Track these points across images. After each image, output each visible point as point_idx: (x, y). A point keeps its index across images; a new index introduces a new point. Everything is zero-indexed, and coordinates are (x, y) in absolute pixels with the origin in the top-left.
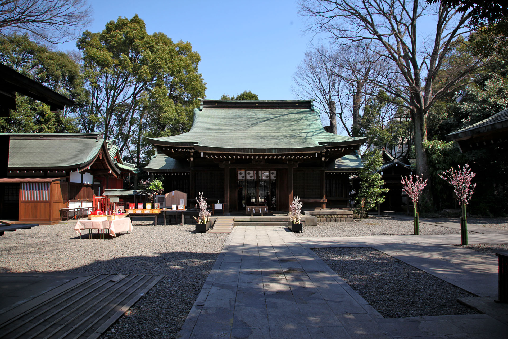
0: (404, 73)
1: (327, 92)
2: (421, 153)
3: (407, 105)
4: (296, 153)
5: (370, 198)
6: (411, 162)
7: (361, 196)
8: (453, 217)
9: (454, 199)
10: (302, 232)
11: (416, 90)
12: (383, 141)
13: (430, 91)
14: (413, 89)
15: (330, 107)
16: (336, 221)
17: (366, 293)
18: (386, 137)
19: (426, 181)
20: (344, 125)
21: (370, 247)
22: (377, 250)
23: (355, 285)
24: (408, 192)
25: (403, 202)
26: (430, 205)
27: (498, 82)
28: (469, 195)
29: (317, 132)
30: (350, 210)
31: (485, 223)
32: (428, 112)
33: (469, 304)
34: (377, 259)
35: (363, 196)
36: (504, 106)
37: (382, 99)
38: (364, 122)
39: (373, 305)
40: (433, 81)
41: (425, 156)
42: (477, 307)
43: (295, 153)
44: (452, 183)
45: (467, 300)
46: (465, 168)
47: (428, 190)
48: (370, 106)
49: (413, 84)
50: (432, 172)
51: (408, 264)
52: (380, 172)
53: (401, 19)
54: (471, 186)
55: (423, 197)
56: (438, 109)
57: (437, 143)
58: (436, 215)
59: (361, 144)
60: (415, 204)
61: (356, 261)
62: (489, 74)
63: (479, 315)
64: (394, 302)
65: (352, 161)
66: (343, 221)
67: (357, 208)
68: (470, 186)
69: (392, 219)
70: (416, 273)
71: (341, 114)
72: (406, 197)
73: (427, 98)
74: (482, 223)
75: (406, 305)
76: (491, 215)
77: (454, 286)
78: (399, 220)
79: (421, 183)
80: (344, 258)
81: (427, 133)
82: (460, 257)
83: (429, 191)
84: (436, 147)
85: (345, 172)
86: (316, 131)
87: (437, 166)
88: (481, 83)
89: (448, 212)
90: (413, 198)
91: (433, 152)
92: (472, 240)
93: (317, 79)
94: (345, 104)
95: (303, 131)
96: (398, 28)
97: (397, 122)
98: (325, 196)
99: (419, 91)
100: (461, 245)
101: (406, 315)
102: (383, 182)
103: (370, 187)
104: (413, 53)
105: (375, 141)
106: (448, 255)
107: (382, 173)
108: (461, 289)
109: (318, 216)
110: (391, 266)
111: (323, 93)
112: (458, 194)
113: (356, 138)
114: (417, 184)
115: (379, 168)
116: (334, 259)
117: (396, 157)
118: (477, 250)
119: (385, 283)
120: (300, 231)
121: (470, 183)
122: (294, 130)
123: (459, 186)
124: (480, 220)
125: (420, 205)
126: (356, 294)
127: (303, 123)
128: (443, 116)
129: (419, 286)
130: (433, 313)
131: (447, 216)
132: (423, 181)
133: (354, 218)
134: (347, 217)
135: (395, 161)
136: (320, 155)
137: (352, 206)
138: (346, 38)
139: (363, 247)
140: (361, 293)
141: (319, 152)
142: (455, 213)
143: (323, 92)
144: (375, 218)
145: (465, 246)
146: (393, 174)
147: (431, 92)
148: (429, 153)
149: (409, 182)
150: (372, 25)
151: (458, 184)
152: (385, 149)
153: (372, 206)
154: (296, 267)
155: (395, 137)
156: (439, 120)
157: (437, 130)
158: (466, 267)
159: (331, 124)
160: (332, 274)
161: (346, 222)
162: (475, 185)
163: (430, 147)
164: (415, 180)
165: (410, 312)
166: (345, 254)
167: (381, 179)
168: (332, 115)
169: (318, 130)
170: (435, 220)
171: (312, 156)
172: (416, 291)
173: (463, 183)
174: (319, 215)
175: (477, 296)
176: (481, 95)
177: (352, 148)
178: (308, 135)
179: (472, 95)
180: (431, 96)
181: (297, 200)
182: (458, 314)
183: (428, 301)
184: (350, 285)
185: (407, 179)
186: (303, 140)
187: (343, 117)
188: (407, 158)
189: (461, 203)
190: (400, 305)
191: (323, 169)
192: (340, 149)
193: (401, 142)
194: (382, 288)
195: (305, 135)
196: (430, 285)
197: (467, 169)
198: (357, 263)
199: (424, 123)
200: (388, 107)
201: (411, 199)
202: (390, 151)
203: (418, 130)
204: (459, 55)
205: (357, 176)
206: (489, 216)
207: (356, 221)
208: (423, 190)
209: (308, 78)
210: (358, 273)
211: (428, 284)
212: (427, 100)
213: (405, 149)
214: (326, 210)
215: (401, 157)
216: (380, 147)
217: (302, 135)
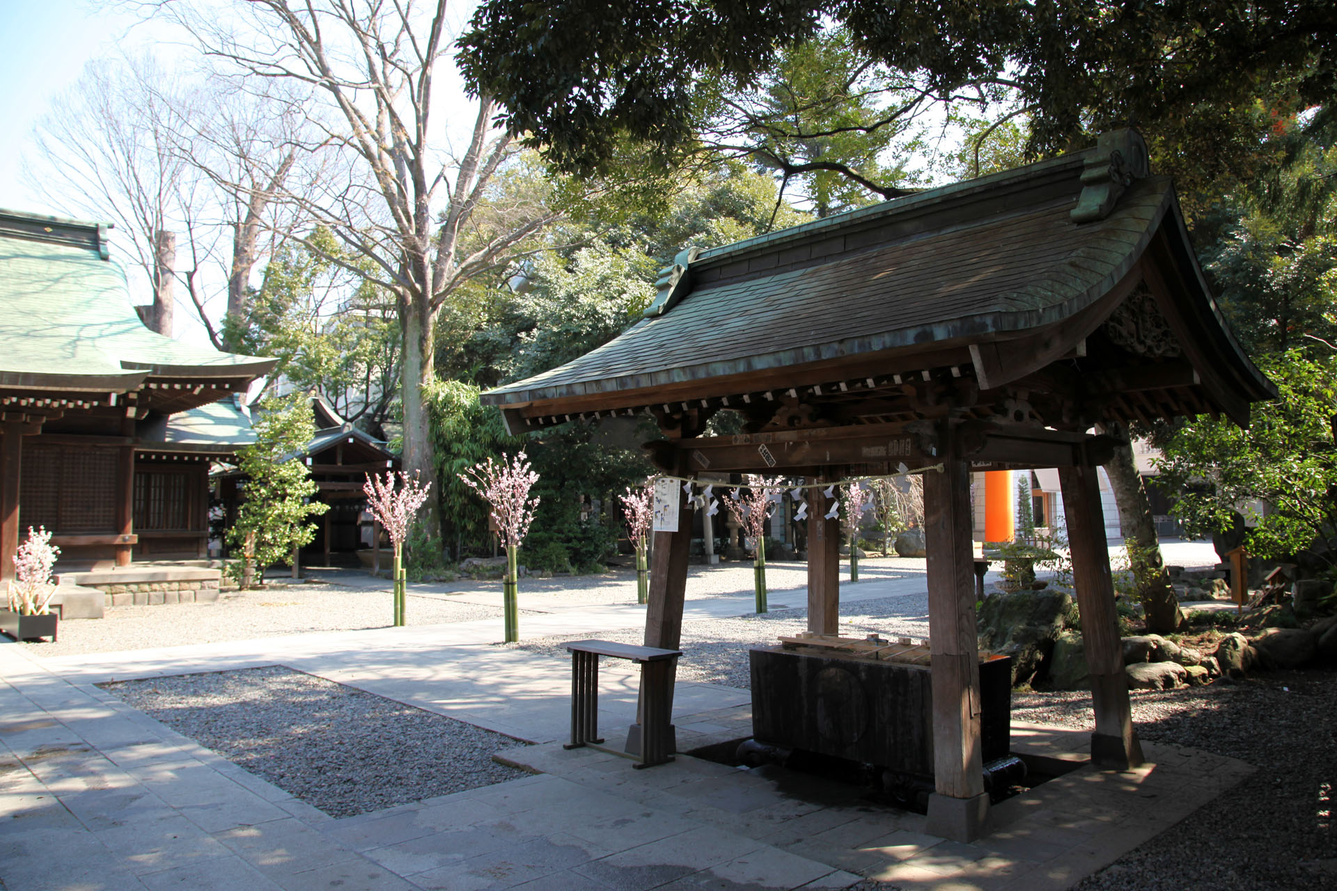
0: (388, 194)
1: (151, 200)
2: (415, 413)
3: (387, 279)
4: (42, 388)
5: (273, 531)
6: (389, 431)
7: (245, 526)
8: (489, 578)
9: (493, 532)
10: (54, 640)
11: (415, 247)
12: (317, 370)
13: (450, 254)
14: (409, 244)
15: (158, 249)
16: (165, 599)
17: (282, 777)
18: (325, 360)
19: (428, 487)
20: (200, 308)
21: (280, 666)
22: (301, 673)
23: (251, 761)
24: (381, 516)
25: (363, 540)
26: (433, 550)
27: (602, 260)
28: (524, 525)
29: (115, 328)
30: (209, 566)
31: (558, 589)
32: (441, 306)
33: (515, 760)
34: (301, 694)
35: (253, 526)
36: (609, 318)
37: (318, 249)
38: (262, 308)
39: (304, 798)
40: (459, 229)
41: (428, 420)
42: (531, 765)
43: (35, 388)
44: (489, 494)
45: (513, 755)
46: (519, 460)
47: (430, 510)
48: (286, 266)
49: (411, 228)
50: (443, 463)
51: (383, 698)
52: (303, 459)
53: (396, 51)
54: (530, 502)
55: (417, 529)
56: (466, 302)
57: (458, 389)
58: (449, 573)
59: (254, 376)
60: (399, 548)
61: (244, 703)
62: (586, 234)
63: (535, 777)
64: (355, 784)
65: (219, 421)
66: (188, 599)
67: (233, 561)
68: (526, 502)
69: (333, 590)
70: (401, 715)
71: (190, 276)
72: (370, 529)
73: (442, 270)
74: (552, 590)
75: (385, 784)
76: (573, 570)
77: (487, 731)
78: (351, 591)
79: (415, 493)
80: (208, 700)
81: (435, 358)
82: (499, 669)
83: (433, 511)
84: (455, 399)
85: (197, 455)
86: (111, 324)
87: (456, 447)
88: (567, 252)
89: (476, 567)
90: (394, 532)
91: (448, 412)
92: (528, 630)
93: (119, 153)
94: (209, 248)
95: (64, 321)
96: (384, 73)
97: (357, 319)
98: (130, 525)
99: (424, 249)
100: (504, 643)
101: (385, 805)
102: (311, 487)
103: (274, 499)
104: (417, 149)
105: (293, 368)
106: (475, 668)
107: (309, 461)
108: (502, 735)
109: (106, 588)
110: (341, 707)
111: (136, 203)
112: (500, 522)
113: (241, 359)
114: (405, 496)
115: (301, 447)
116: (180, 706)
117: (349, 416)
118: (536, 651)
119: (329, 745)
120: (49, 638)
121: (527, 496)
122: (33, 313)
123: (503, 503)
124: (548, 583)
125: (409, 550)
126: (258, 781)
127: (65, 292)
128: (475, 321)
129: (410, 743)
130: (445, 788)
131: (474, 576)
132: (419, 488)
133: (222, 591)
134: (203, 587)
135: (346, 431)
136: (124, 401)
137: (214, 554)
138: (235, 57)
139: (258, 668)
140: (269, 777)
141: (123, 391)
142: (494, 568)
143: (139, 200)
144: (282, 588)
145: (513, 645)
146: (340, 464)
147: (452, 256)
148: (435, 414)
149: (386, 491)
150: (317, 45)
151: (501, 497)
152: (320, 391)
153: (278, 552)
154: (61, 742)
155: (349, 363)
156: (466, 328)
157: (461, 355)
158: (509, 690)
159: (158, 301)
160: (180, 745)
161: (198, 603)
162: (537, 501)
163: (440, 399)
164: (399, 484)
165: (394, 799)
166: (208, 691)
167: (307, 478)
168: (161, 273)
169: (119, 323)
170: (446, 586)
171: (96, 403)
172: (404, 753)
173: (513, 496)
174: (110, 584)
175: (531, 743)
176: (564, 283)
177: (227, 386)
178: (83, 334)
179: (543, 280)
180: (451, 268)
181: (40, 539)
182: (493, 783)
183: (433, 770)
184: (239, 763)
185: (381, 481)
186: (63, 348)
187: (196, 287)
188: (377, 419)
189: (506, 543)
190: (369, 788)
191: (129, 441)
192: (189, 386)
193: (364, 375)
194: (323, 758)
195: (73, 332)
196: (436, 737)
197: (523, 463)
198: (249, 708)
199: (430, 335)
200: (335, 274)
201: (387, 533)
202: (333, 399)
203: (413, 350)
204: (526, 171)
205: (234, 467)
206: (567, 571)
207: (227, 597)
208: (418, 511)
209: (88, 145)
210: (256, 732)
211: (431, 735)
212: (442, 276)
213: (375, 395)
214: (132, 569)
215: (361, 417)
216: (306, 384)
217: (63, 331)
